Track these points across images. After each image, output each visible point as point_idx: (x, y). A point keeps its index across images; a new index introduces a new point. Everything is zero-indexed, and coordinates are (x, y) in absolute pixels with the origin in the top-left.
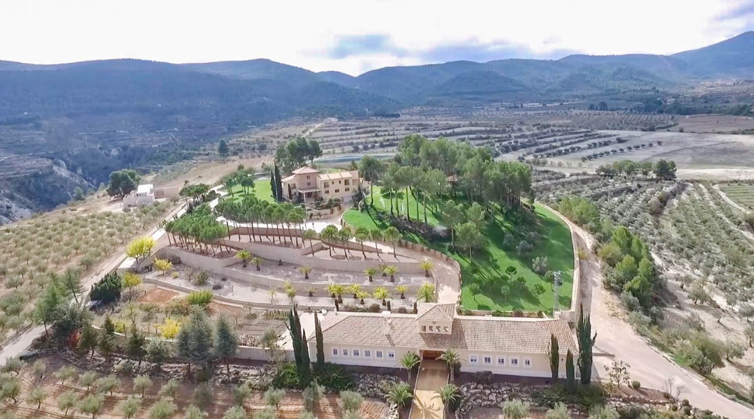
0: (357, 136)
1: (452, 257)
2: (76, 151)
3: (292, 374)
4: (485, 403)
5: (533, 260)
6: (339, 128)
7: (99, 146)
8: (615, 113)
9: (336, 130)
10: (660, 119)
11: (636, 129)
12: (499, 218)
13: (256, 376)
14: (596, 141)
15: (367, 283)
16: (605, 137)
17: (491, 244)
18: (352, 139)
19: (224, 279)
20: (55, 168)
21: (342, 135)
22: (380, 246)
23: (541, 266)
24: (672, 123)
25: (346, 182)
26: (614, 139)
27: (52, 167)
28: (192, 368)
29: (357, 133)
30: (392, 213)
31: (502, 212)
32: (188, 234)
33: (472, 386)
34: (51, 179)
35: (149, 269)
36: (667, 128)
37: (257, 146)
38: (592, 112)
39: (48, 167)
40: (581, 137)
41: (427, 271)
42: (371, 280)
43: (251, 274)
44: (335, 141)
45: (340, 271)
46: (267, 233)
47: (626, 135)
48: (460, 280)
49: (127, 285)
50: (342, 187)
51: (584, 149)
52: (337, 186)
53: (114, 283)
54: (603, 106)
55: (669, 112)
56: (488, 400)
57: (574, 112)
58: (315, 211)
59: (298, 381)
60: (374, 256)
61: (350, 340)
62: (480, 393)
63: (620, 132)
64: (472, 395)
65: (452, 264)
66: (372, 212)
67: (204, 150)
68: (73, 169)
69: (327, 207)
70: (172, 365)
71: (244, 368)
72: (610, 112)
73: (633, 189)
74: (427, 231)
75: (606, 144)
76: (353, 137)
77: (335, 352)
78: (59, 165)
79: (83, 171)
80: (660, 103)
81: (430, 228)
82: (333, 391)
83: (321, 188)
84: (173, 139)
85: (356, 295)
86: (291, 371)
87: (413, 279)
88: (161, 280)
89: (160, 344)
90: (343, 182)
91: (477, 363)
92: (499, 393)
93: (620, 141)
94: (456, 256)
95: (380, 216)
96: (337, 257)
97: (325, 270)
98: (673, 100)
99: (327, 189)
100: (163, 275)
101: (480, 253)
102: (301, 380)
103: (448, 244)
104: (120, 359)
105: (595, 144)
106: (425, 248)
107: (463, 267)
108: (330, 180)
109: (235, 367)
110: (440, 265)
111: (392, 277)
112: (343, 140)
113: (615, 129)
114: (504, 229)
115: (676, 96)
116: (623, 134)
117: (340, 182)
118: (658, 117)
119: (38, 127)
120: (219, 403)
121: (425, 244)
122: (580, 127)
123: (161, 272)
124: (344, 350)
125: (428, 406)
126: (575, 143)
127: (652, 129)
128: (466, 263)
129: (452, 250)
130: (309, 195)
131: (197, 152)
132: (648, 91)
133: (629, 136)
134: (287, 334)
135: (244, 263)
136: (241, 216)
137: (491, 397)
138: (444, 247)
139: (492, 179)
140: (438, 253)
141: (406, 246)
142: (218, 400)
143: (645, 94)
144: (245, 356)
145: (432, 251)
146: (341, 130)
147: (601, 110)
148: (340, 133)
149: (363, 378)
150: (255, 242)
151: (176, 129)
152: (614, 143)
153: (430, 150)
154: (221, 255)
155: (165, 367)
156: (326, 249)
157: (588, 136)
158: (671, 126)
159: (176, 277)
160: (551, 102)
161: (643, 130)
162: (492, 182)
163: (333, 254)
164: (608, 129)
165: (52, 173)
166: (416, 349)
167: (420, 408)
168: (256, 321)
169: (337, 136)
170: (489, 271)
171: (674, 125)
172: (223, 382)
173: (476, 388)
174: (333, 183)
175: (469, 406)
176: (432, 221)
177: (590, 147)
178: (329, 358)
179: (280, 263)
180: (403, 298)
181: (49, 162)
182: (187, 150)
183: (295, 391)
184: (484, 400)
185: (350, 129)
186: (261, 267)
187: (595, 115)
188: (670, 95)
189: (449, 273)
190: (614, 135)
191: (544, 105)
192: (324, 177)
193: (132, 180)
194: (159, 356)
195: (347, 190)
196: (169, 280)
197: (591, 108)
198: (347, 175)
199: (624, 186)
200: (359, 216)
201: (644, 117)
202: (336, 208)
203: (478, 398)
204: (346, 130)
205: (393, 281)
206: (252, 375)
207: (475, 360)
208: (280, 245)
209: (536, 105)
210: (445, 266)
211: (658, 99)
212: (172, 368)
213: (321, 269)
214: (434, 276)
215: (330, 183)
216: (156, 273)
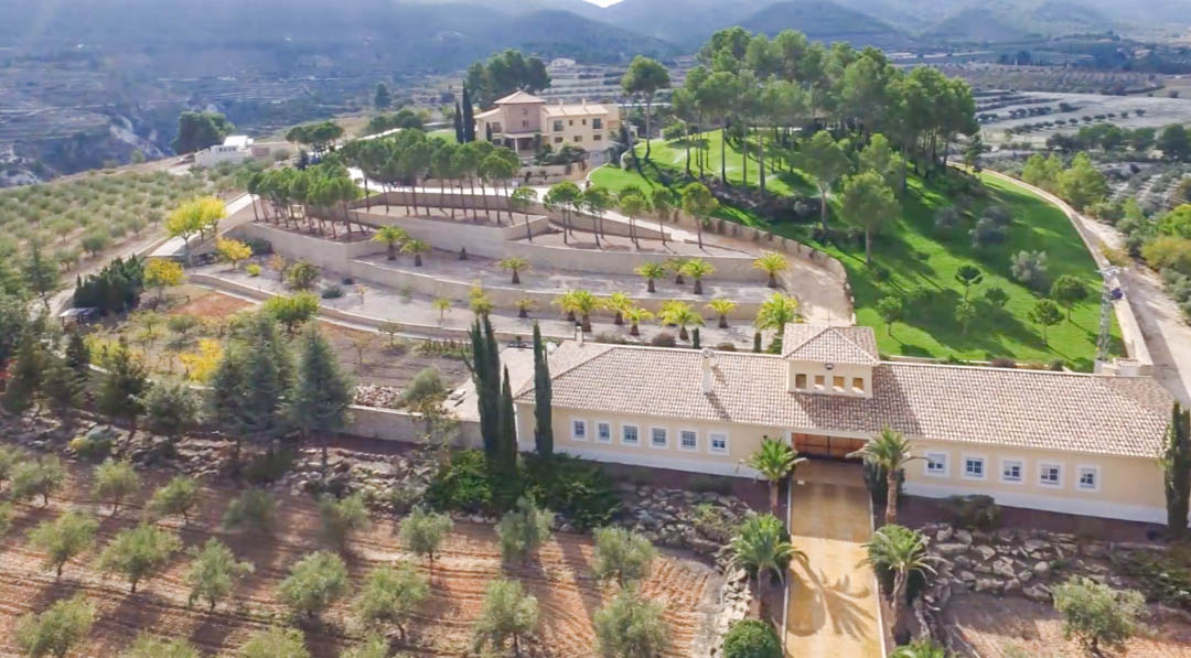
0: (607, 87)
1: (822, 252)
2: (150, 105)
3: (474, 478)
4: (986, 582)
5: (1013, 258)
6: (577, 75)
7: (188, 99)
8: (1047, 69)
9: (572, 77)
10: (1129, 78)
11: (1091, 92)
12: (913, 183)
13: (388, 477)
14: (1025, 107)
15: (644, 294)
16: (1037, 101)
17: (906, 228)
18: (598, 91)
19: (349, 282)
20: (114, 129)
21: (582, 85)
22: (667, 230)
23: (1033, 270)
24: (1153, 85)
25: (597, 124)
26: (1055, 106)
27: (109, 126)
28: (243, 450)
29: (606, 83)
30: (689, 171)
31: (916, 172)
32: (288, 194)
33: (941, 535)
34: (103, 145)
35: (206, 259)
36: (1149, 92)
37: (438, 97)
38: (1006, 67)
39: (103, 126)
40: (995, 100)
41: (772, 275)
42: (652, 290)
43: (403, 273)
44: (569, 92)
45: (585, 273)
46: (441, 202)
47: (1075, 100)
48: (848, 294)
49: (154, 282)
50: (587, 132)
51: (1004, 119)
52: (578, 129)
53: (126, 276)
54: (1024, 58)
55: (1141, 69)
56: (992, 575)
57: (974, 66)
58: (535, 169)
59: (489, 494)
60: (658, 245)
61: (616, 401)
62: (968, 553)
63: (1063, 95)
64: (949, 556)
65: (823, 266)
66: (648, 171)
67: (352, 104)
68: (142, 132)
69: (560, 161)
70: (199, 443)
71: (363, 459)
72: (1039, 68)
73: (1123, 173)
74: (763, 202)
75: (1042, 112)
76: (600, 88)
77: (580, 430)
78: (121, 124)
79: (158, 138)
80: (1122, 56)
81: (771, 197)
82: (574, 524)
83: (548, 132)
84: (306, 92)
85: (619, 315)
86: (471, 469)
87: (742, 291)
88: (225, 279)
89: (173, 392)
90: (590, 122)
91: (947, 472)
92: (1021, 557)
93: (1066, 108)
94: (832, 250)
95: (666, 176)
96: (580, 245)
97: (553, 270)
98: (1147, 51)
99: (559, 134)
100: (231, 272)
101: (885, 244)
102: (494, 494)
103: (811, 226)
104: (92, 424)
105: (1023, 112)
106: (763, 233)
107: (853, 270)
108: (566, 117)
109: (340, 454)
110: (798, 266)
111: (698, 283)
112: (584, 92)
113: (1053, 91)
114: (927, 202)
115: (1152, 47)
116: (1072, 98)
117: (584, 122)
118: (1124, 76)
119: (94, 66)
120: (290, 539)
121: (764, 227)
122: (991, 87)
123: (229, 266)
124: (601, 426)
125: (833, 582)
126: (986, 109)
127: (1121, 92)
128: (858, 262)
129: (821, 238)
130: (525, 144)
131: (339, 107)
132: (1099, 37)
133: (1082, 102)
134: (468, 389)
135: (392, 254)
136: (390, 163)
137: (998, 566)
138: (801, 231)
139: (907, 96)
140: (791, 243)
141: (721, 231)
142: (288, 532)
143: (1094, 41)
144: (366, 431)
145: (778, 239)
146: (581, 77)
147: (1019, 63)
148: (578, 81)
149: (649, 496)
150: (416, 216)
151: (312, 78)
152: (1056, 111)
153: (767, 52)
154: (348, 238)
155: (187, 447)
156: (557, 232)
157: (1005, 100)
158: (1152, 89)
159: (255, 275)
160: (932, 51)
161: (1105, 93)
162: (905, 102)
163: (570, 240)
164: (1040, 90)
165: (108, 134)
166: (783, 429)
167: (811, 585)
168: (401, 361)
169: (573, 86)
170: (912, 279)
171: (1159, 88)
172: (307, 487)
173: (952, 539)
174: (571, 123)
175: (944, 588)
176: (773, 183)
177: (1013, 116)
178: (566, 442)
179: (463, 256)
180: (723, 326)
181: (103, 120)
182: (324, 104)
183: (478, 519)
184: (981, 574)
185: (595, 77)
186: (423, 261)
187: (1010, 71)
188: (1139, 44)
189: (821, 282)
190: (1055, 100)
191: (920, 56)
192: (554, 111)
193: (217, 128)
194: (171, 417)
195: (597, 138)
196: (242, 281)
197: (1004, 60)
198: (597, 109)
199: (1104, 167)
200: (621, 177)
201: (1101, 76)
202: (576, 165)
203: (963, 567)
204: (588, 77)
205: (698, 291)
206: (379, 476)
207: (939, 466)
208: (466, 221)
209: (906, 55)
210: (809, 268)
211: (1119, 50)
212: (198, 449)
213: (545, 267)
214: (789, 285)
215: (565, 124)
216: (220, 267)
